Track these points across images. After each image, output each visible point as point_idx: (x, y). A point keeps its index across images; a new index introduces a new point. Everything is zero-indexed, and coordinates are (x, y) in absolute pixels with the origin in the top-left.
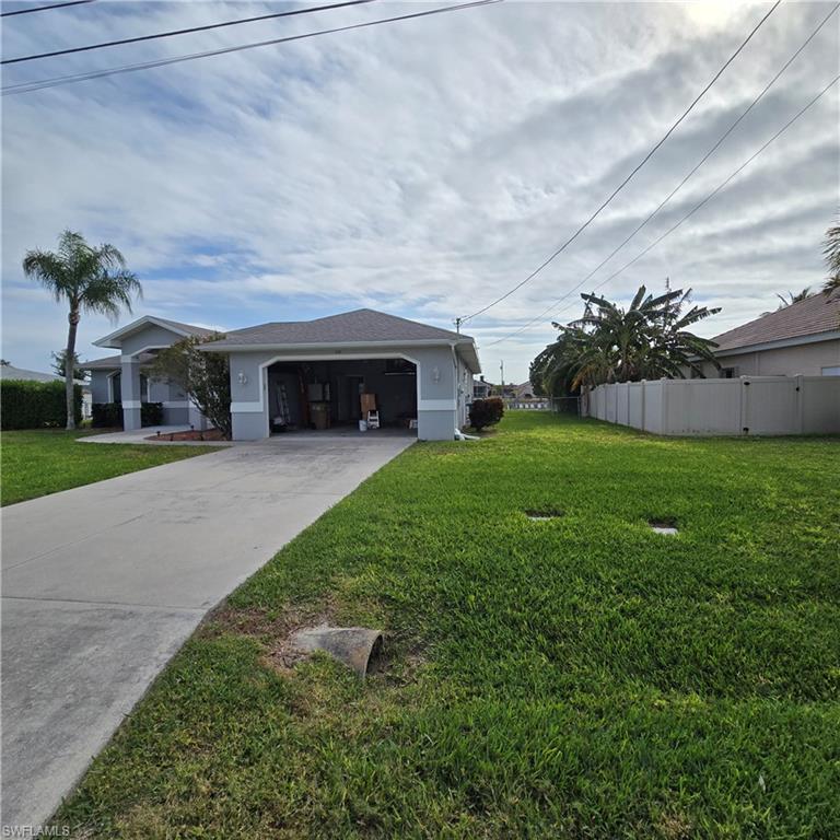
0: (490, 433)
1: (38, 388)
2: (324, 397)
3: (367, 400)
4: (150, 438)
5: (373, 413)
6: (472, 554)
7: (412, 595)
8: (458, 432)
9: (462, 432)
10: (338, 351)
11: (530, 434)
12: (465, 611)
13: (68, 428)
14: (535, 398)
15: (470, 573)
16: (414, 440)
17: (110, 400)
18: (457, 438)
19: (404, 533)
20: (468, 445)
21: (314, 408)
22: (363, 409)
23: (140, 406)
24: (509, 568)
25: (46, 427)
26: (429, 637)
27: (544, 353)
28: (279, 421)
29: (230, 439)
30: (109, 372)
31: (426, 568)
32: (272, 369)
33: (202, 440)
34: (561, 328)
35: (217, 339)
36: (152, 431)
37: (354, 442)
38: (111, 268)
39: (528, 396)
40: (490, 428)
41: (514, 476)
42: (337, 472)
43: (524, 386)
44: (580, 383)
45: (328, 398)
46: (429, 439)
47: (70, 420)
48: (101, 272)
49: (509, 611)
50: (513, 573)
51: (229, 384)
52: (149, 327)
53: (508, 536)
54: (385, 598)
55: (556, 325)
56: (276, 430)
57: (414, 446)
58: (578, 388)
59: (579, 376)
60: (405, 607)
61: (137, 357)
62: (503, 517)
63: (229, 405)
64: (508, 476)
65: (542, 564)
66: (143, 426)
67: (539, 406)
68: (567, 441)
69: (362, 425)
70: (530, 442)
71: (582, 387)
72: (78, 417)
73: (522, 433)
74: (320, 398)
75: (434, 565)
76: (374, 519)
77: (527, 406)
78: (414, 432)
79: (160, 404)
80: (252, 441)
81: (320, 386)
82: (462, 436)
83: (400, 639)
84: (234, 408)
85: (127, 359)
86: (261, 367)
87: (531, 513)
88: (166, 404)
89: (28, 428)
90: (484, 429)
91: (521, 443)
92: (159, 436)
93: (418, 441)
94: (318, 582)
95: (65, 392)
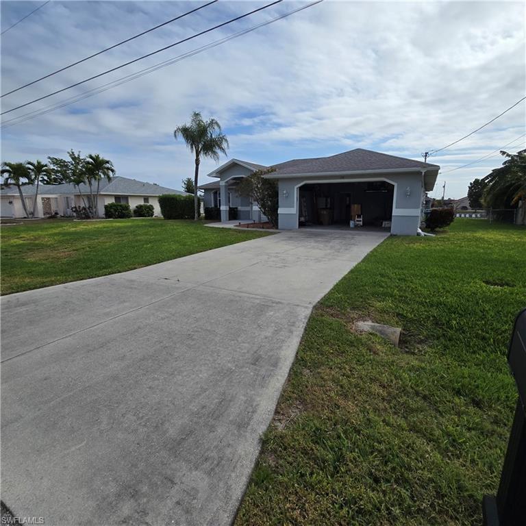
0: (443, 232)
1: (182, 199)
2: (326, 206)
3: (356, 208)
4: (236, 226)
5: (359, 216)
6: (451, 300)
7: (415, 316)
8: (420, 231)
9: (422, 231)
10: (343, 177)
11: (475, 235)
12: (451, 328)
13: (196, 219)
14: (470, 210)
15: (451, 310)
16: (389, 234)
17: (213, 206)
18: (418, 234)
19: (403, 285)
20: (426, 239)
21: (322, 212)
22: (353, 214)
23: (228, 209)
24: (478, 311)
25: (186, 218)
26: (427, 338)
27: (490, 175)
28: (302, 219)
29: (277, 228)
30: (212, 190)
31: (421, 303)
32: (301, 189)
33: (263, 228)
34: (508, 155)
35: (272, 171)
36: (237, 222)
37: (350, 234)
38: (214, 133)
39: (465, 208)
40: (442, 229)
41: (471, 260)
42: (346, 249)
43: (462, 200)
44: (520, 199)
45: (329, 206)
46: (399, 234)
47: (196, 215)
48: (209, 135)
49: (480, 332)
50: (481, 314)
51: (278, 197)
52: (234, 165)
53: (474, 293)
54: (398, 315)
55: (503, 153)
56: (301, 224)
57: (388, 238)
58: (517, 203)
59: (520, 193)
60: (411, 321)
61: (227, 182)
62: (469, 283)
63: (277, 209)
64: (465, 260)
65: (501, 311)
66: (230, 220)
67: (474, 216)
68: (508, 240)
69: (352, 223)
70: (477, 239)
71: (520, 202)
72: (199, 214)
73: (468, 234)
74: (324, 207)
75: (426, 303)
76: (382, 275)
77: (463, 216)
78: (388, 229)
79: (237, 208)
80: (290, 230)
81: (325, 199)
82: (423, 234)
83: (410, 336)
84: (280, 211)
85: (223, 183)
86: (296, 187)
87: (487, 282)
88: (239, 208)
89: (178, 218)
90: (437, 229)
91: (469, 240)
92: (240, 225)
93: (391, 235)
94: (362, 302)
95: (194, 200)
